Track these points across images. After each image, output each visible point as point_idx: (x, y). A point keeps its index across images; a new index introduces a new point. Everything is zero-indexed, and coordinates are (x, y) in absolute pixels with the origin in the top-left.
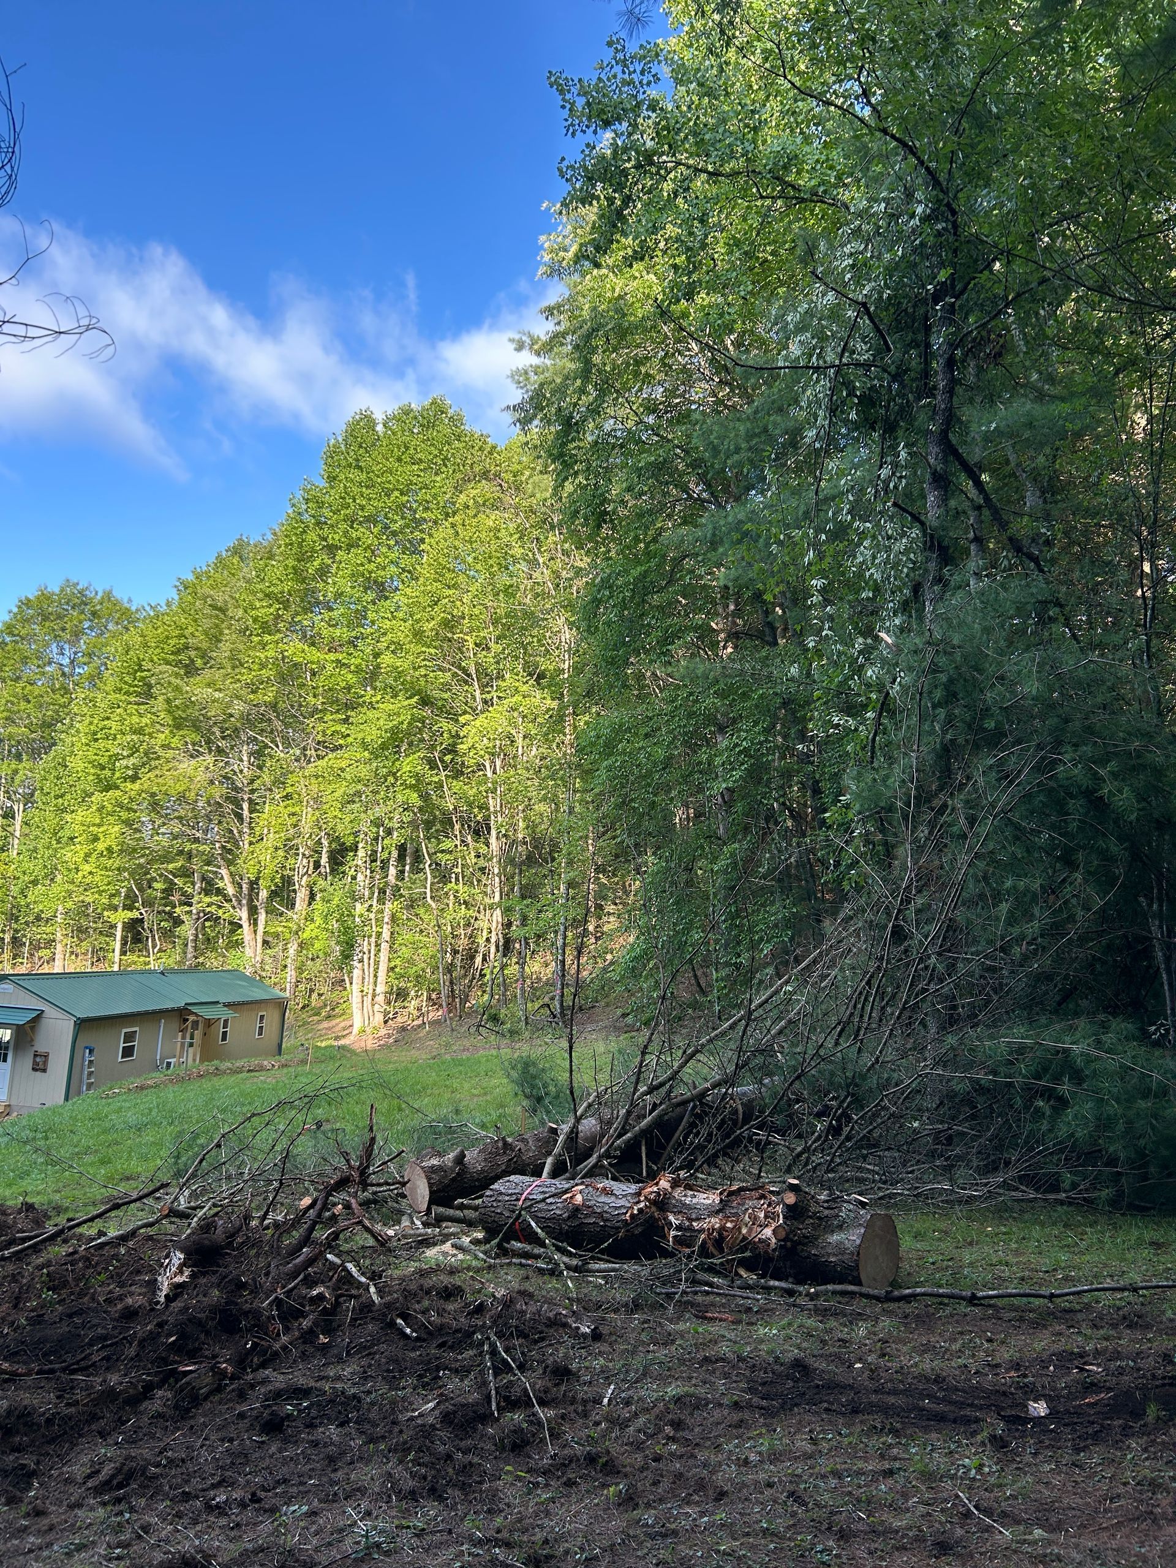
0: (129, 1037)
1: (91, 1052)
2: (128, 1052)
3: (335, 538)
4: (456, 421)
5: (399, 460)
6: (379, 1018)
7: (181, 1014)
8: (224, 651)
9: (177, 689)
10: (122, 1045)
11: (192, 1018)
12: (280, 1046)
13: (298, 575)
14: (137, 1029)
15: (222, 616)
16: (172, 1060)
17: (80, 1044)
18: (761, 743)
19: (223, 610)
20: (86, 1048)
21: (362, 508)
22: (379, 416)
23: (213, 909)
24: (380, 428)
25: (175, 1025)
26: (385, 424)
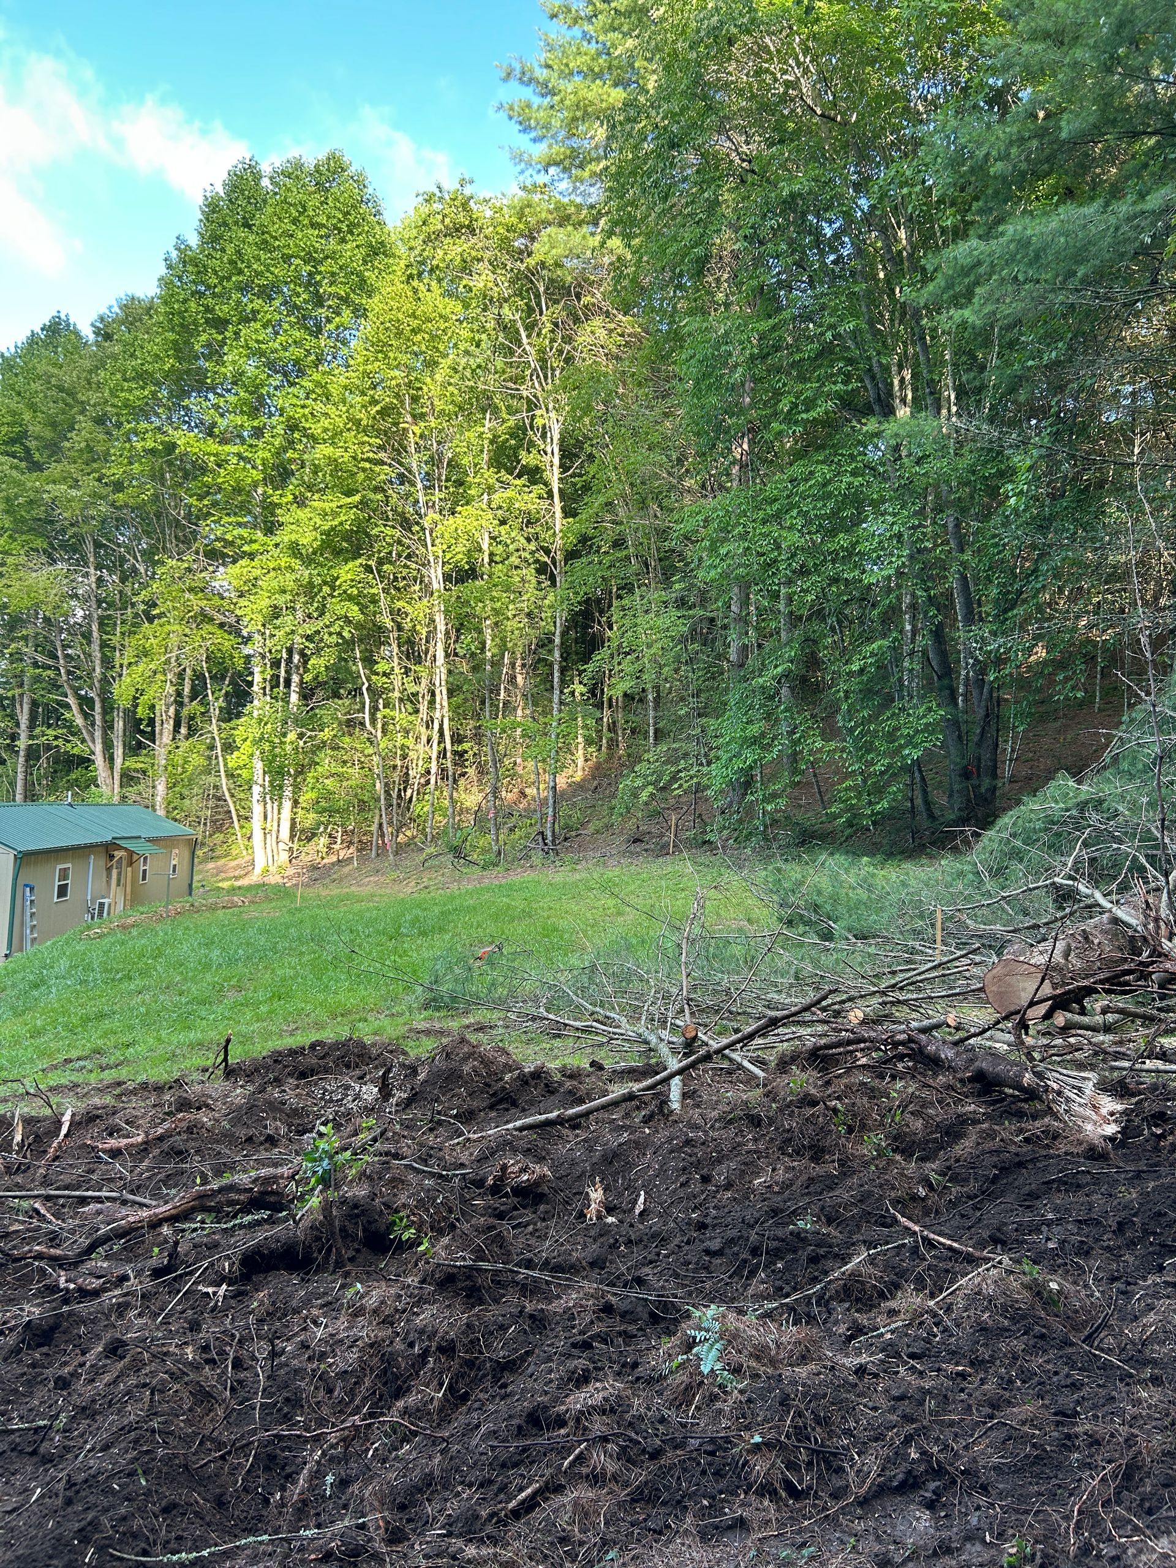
0: (64, 875)
1: (32, 889)
2: (62, 891)
3: (222, 310)
4: (360, 182)
5: (295, 221)
6: (284, 856)
7: (108, 849)
8: (77, 441)
9: (19, 484)
10: (57, 883)
11: (118, 854)
12: (190, 885)
13: (180, 350)
14: (69, 865)
15: (70, 400)
16: (106, 901)
17: (20, 883)
18: (914, 527)
19: (71, 393)
20: (26, 886)
21: (258, 274)
22: (266, 168)
23: (60, 742)
24: (265, 182)
25: (102, 862)
26: (271, 178)
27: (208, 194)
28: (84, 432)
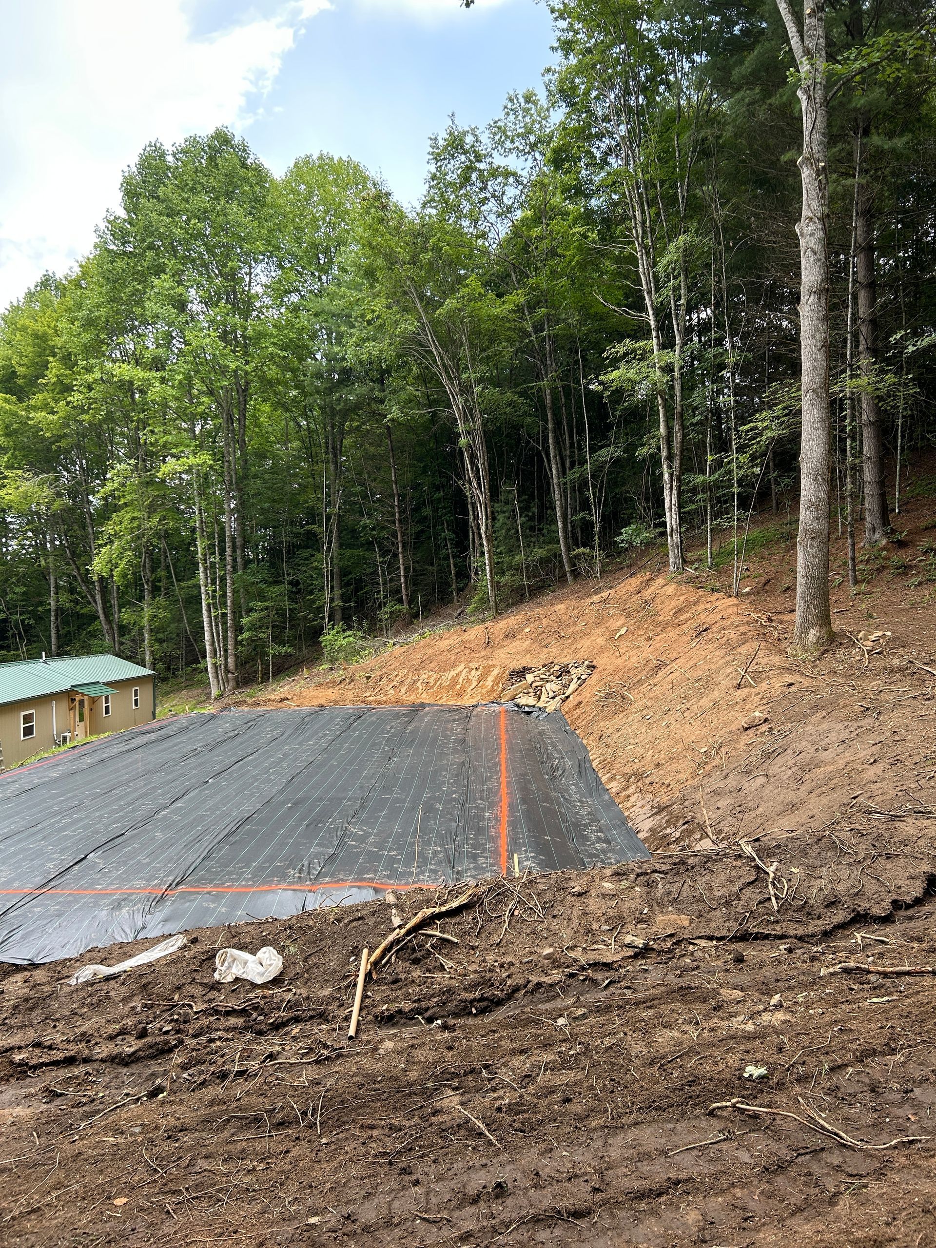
0: (28, 719)
2: (28, 731)
6: (233, 684)
7: (69, 695)
10: (22, 726)
11: (78, 698)
12: (154, 713)
14: (33, 711)
16: (67, 734)
22: (168, 148)
24: (170, 158)
25: (65, 705)
26: (174, 155)
27: (126, 174)
28: (54, 370)
